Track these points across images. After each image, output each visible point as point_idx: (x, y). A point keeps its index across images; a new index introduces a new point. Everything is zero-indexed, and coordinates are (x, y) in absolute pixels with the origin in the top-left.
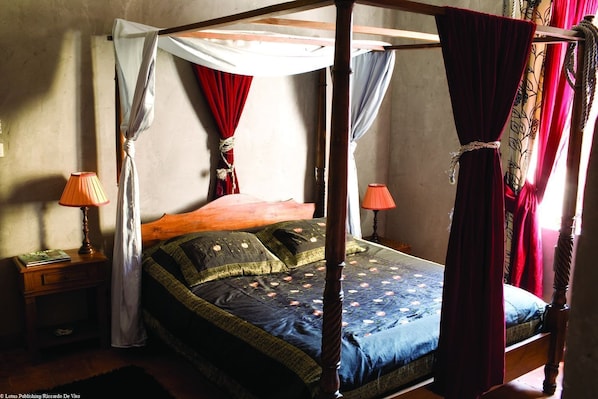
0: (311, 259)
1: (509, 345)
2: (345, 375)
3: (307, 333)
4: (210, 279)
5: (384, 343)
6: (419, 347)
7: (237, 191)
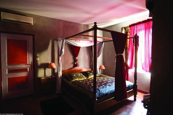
0: (91, 77)
1: (127, 91)
2: (98, 96)
3: (91, 89)
4: (73, 80)
5: (104, 90)
6: (111, 91)
7: (78, 66)
